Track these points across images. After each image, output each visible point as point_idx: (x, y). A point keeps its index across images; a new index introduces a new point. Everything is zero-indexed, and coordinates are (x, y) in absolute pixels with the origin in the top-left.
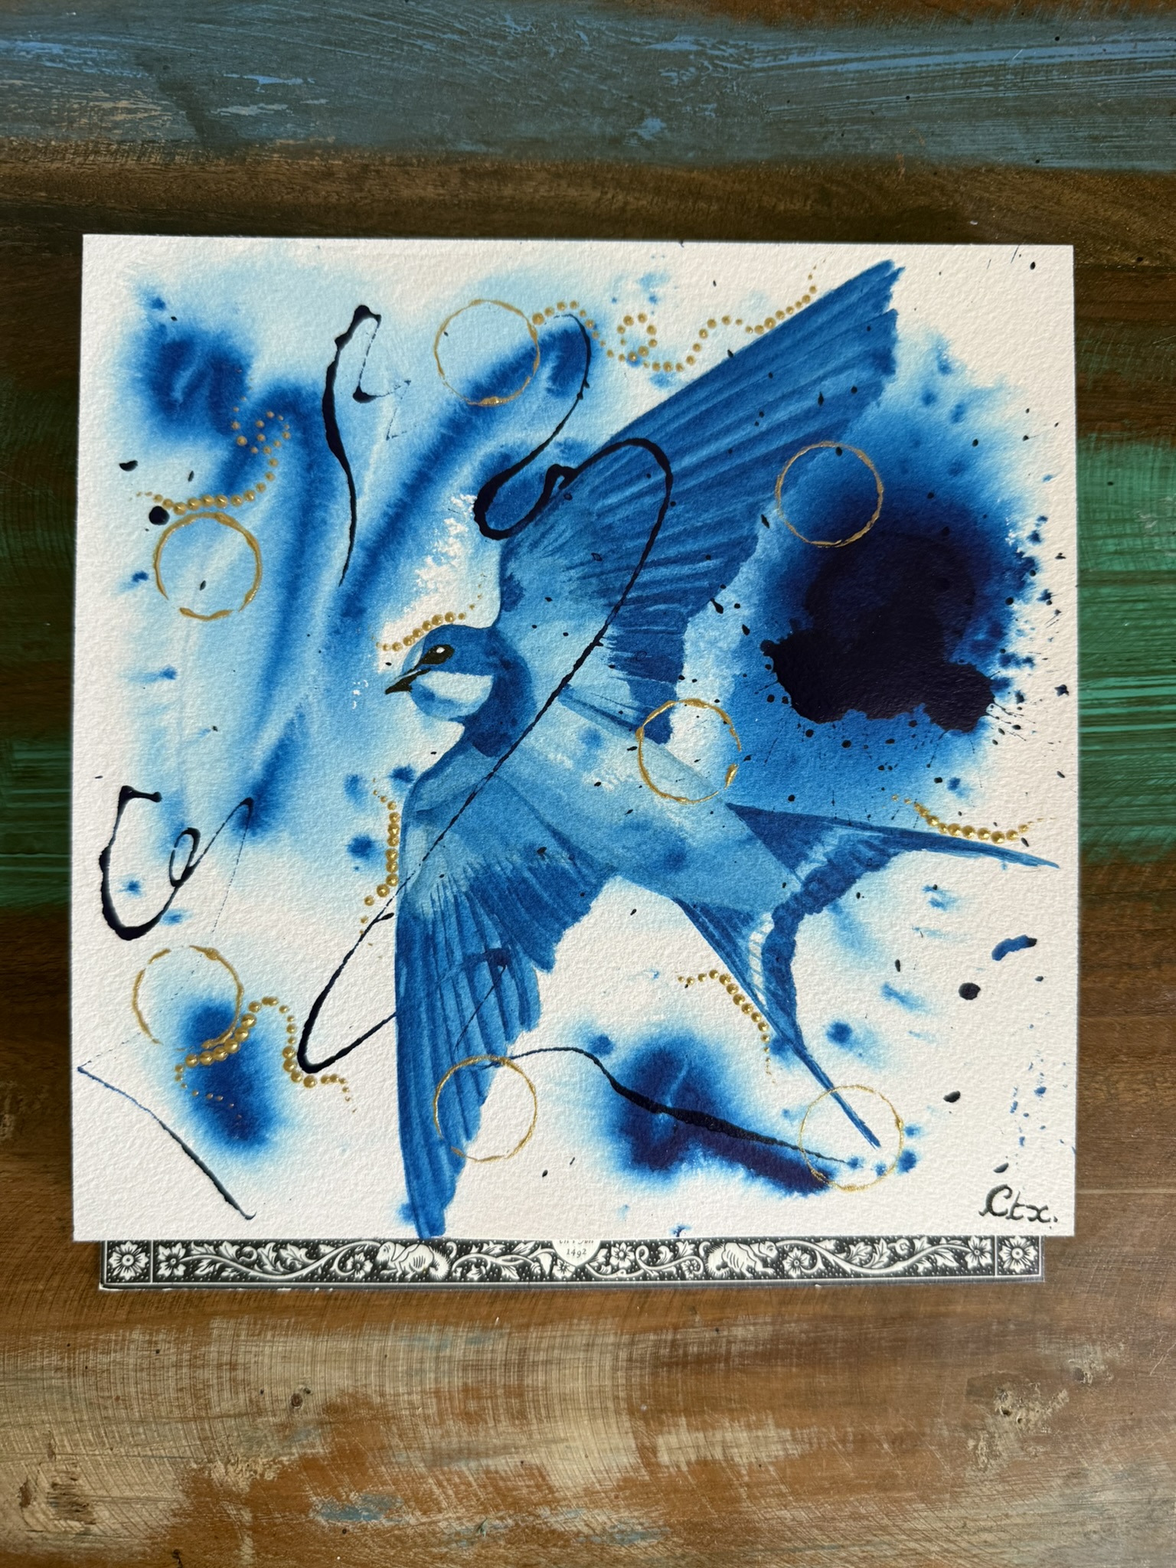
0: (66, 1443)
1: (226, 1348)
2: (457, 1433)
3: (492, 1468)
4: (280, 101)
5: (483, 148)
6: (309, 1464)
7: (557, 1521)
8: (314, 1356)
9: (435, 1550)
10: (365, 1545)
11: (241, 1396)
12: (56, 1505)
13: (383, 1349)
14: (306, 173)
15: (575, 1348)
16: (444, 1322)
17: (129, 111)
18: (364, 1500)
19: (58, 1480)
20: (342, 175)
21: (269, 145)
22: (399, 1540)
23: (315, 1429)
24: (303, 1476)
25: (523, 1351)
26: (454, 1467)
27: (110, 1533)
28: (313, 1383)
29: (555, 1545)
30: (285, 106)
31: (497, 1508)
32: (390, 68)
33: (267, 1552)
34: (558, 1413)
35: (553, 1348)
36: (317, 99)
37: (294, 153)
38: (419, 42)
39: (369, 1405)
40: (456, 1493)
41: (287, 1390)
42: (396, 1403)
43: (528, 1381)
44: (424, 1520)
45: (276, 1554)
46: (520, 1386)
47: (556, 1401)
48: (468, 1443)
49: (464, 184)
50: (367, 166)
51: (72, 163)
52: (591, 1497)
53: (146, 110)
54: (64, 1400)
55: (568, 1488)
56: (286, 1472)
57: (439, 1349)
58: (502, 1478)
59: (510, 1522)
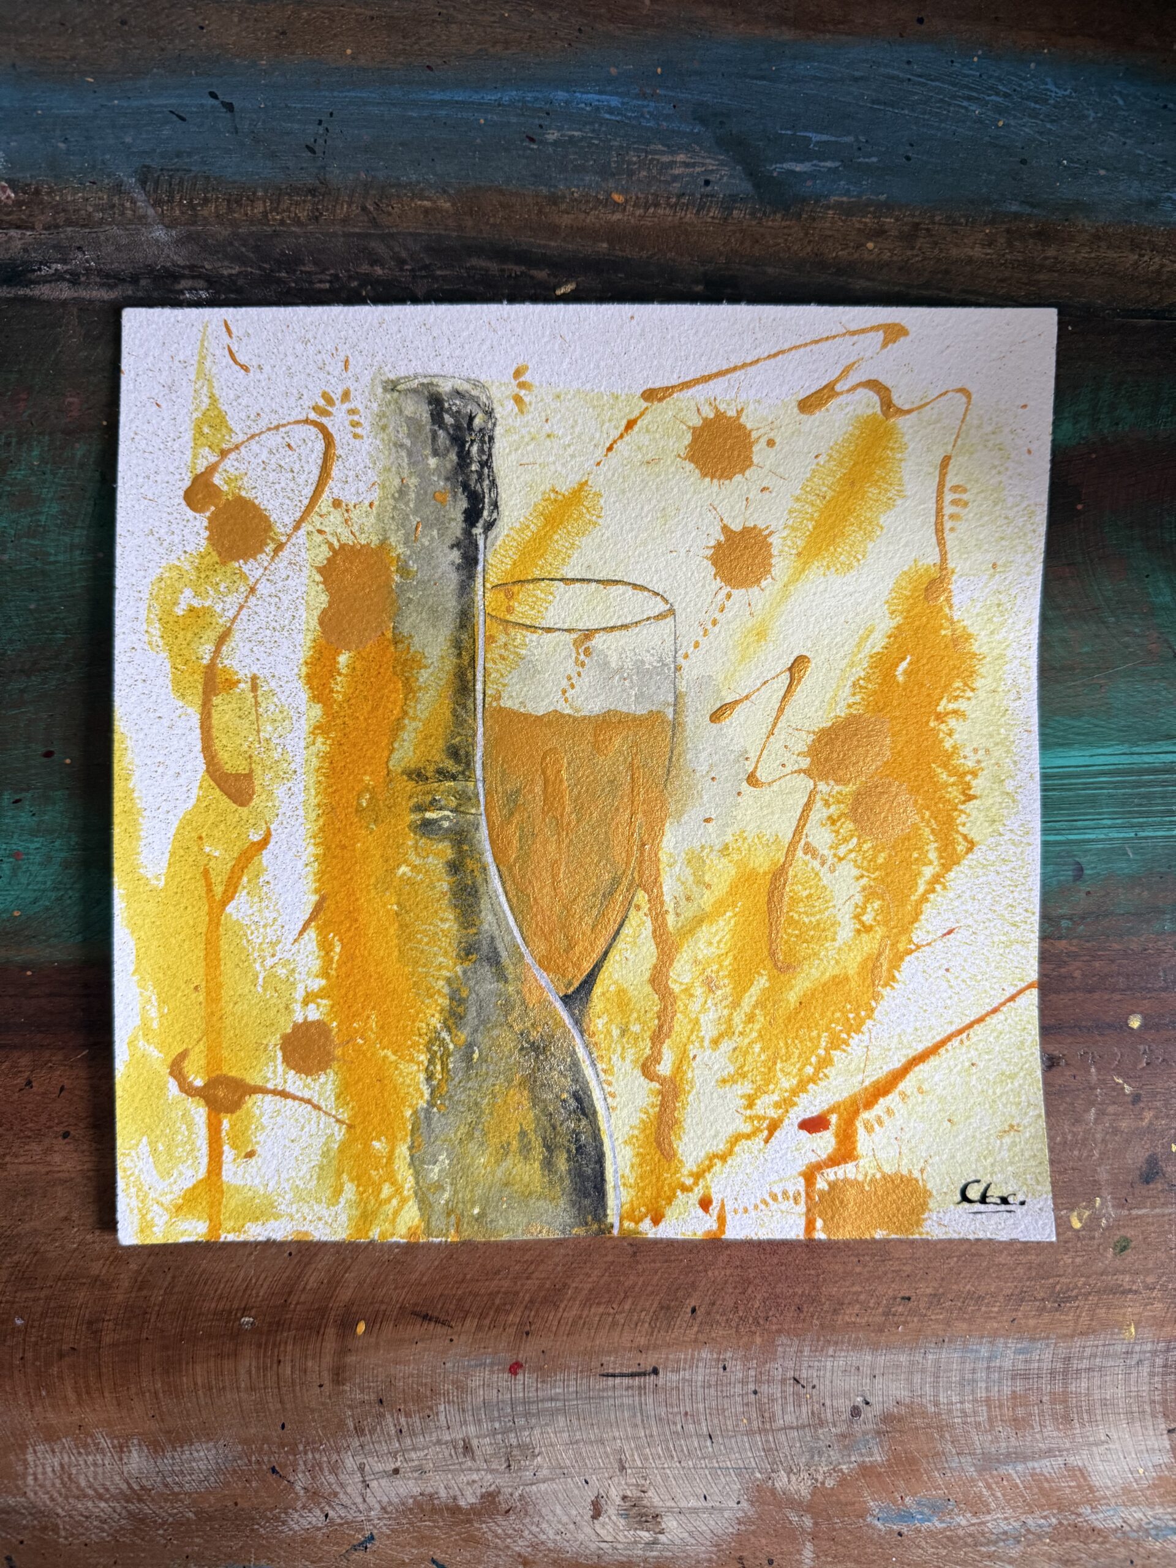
0: (636, 1457)
1: (791, 1364)
2: (1006, 1439)
3: (1038, 1471)
4: (833, 159)
5: (1028, 210)
6: (866, 1471)
7: (1098, 1519)
8: (873, 1368)
9: (983, 1549)
10: (919, 1546)
11: (804, 1409)
12: (627, 1516)
13: (938, 1361)
14: (859, 229)
15: (1115, 1356)
16: (995, 1335)
17: (686, 165)
18: (918, 1504)
19: (629, 1493)
20: (895, 233)
21: (824, 202)
22: (952, 1540)
23: (873, 1438)
24: (862, 1482)
25: (1068, 1359)
26: (1003, 1470)
27: (678, 1541)
28: (872, 1394)
29: (1094, 1542)
30: (837, 164)
31: (1041, 1507)
32: (938, 129)
33: (826, 1555)
34: (1099, 1418)
35: (1095, 1356)
36: (869, 157)
37: (847, 210)
38: (965, 104)
39: (924, 1414)
40: (1004, 1495)
41: (847, 1402)
42: (950, 1411)
43: (1072, 1388)
44: (974, 1521)
45: (835, 1557)
46: (1065, 1393)
47: (1097, 1406)
48: (1016, 1447)
49: (1010, 245)
50: (918, 224)
51: (633, 214)
52: (1128, 1496)
53: (703, 165)
54: (635, 1416)
55: (1108, 1488)
56: (845, 1479)
57: (990, 1359)
58: (1047, 1480)
59: (1054, 1521)
